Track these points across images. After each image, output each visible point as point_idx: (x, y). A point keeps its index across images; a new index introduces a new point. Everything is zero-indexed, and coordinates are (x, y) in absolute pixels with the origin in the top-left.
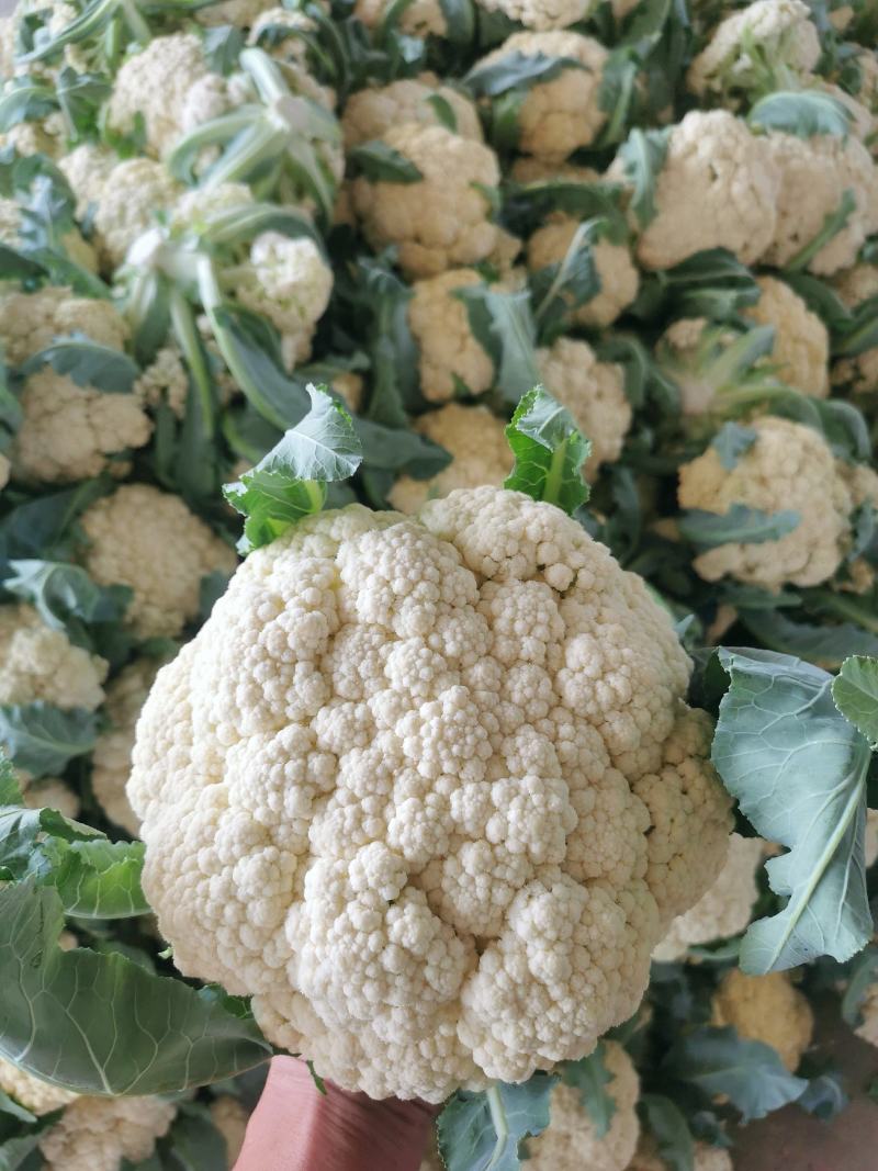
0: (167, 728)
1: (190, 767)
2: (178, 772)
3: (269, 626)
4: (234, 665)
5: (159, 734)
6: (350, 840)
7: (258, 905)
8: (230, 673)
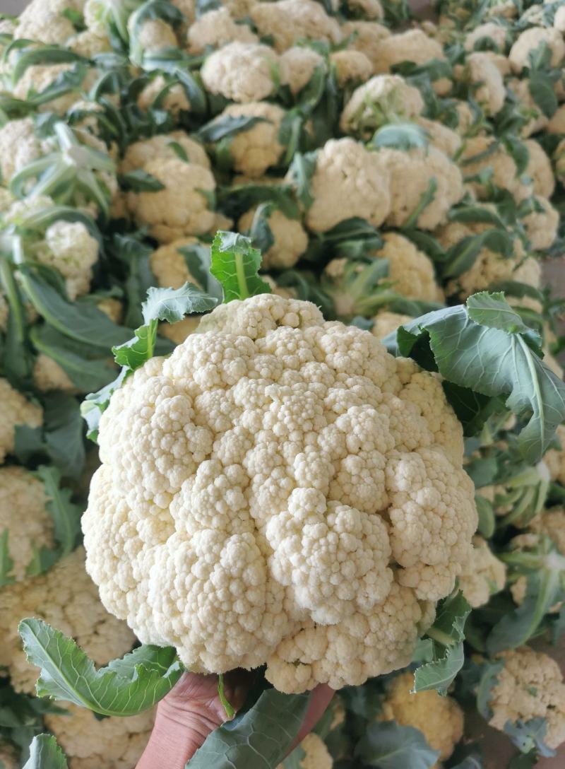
0: (114, 535)
1: (145, 546)
2: (139, 556)
3: (153, 418)
4: (145, 452)
5: (110, 543)
6: (279, 499)
7: (248, 571)
8: (145, 459)
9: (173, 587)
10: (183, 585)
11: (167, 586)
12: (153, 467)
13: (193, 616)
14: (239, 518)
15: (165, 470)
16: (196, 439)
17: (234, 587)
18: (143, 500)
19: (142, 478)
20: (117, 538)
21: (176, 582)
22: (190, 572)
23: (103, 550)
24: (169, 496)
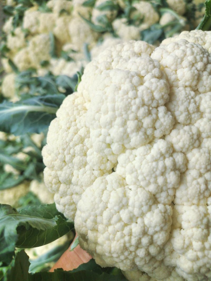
9: (101, 214)
10: (110, 219)
11: (98, 212)
12: (124, 124)
13: (107, 242)
14: (168, 192)
15: (132, 132)
16: (165, 121)
17: (145, 241)
18: (104, 141)
19: (111, 127)
20: (72, 151)
21: (106, 214)
22: (119, 212)
23: (59, 153)
24: (123, 149)
